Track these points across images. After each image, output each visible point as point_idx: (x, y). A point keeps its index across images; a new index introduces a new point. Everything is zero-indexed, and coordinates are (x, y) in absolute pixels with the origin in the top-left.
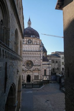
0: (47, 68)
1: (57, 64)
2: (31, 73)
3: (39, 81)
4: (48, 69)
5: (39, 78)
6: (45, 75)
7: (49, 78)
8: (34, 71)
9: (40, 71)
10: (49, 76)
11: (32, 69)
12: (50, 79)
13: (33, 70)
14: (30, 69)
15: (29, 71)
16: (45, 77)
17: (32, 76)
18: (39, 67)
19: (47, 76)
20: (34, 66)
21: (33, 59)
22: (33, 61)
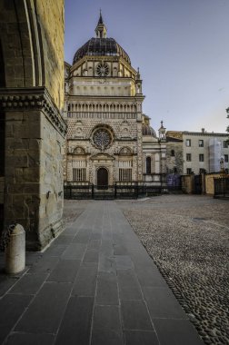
0: (154, 153)
1: (173, 158)
2: (109, 162)
3: (133, 184)
4: (157, 157)
5: (134, 178)
6: (149, 172)
7: (161, 181)
8: (117, 157)
9: (134, 157)
10: (160, 175)
11: (111, 151)
12: (164, 185)
13: (115, 154)
14: (106, 151)
15: (102, 157)
16: (148, 178)
17: (111, 170)
18: (132, 145)
19: (154, 174)
20: (117, 143)
21: (113, 122)
22: (114, 127)
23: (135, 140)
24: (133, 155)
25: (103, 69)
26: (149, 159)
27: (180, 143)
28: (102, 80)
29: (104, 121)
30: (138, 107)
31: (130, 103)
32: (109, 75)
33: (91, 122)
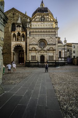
0: (62, 50)
1: (68, 52)
2: (45, 53)
3: (54, 61)
5: (54, 59)
6: (60, 57)
7: (65, 60)
8: (48, 51)
9: (55, 51)
10: (64, 58)
12: (66, 62)
13: (47, 50)
14: (44, 49)
15: (42, 51)
16: (60, 59)
17: (46, 56)
18: (54, 47)
19: (62, 58)
20: (48, 46)
21: (46, 38)
22: (47, 40)
23: (55, 45)
24: (54, 50)
25: (43, 18)
26: (60, 52)
27: (71, 47)
28: (42, 22)
29: (43, 38)
30: (56, 32)
31: (53, 31)
32: (45, 20)
33: (38, 38)
